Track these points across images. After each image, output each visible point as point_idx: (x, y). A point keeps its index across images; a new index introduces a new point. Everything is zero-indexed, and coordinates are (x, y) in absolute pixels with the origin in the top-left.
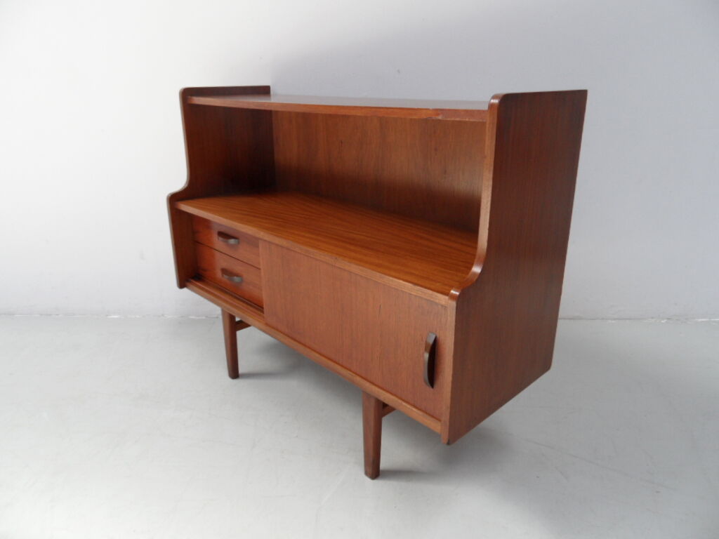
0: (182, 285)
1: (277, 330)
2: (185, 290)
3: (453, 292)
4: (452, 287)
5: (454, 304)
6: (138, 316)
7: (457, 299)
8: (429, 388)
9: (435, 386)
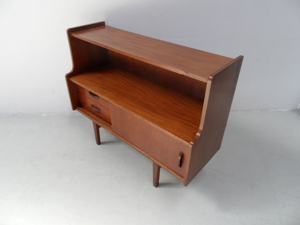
0: (74, 108)
1: (118, 134)
2: (76, 111)
3: (191, 143)
4: (191, 141)
5: (191, 146)
6: (54, 115)
7: (193, 145)
8: (179, 167)
9: (182, 167)
